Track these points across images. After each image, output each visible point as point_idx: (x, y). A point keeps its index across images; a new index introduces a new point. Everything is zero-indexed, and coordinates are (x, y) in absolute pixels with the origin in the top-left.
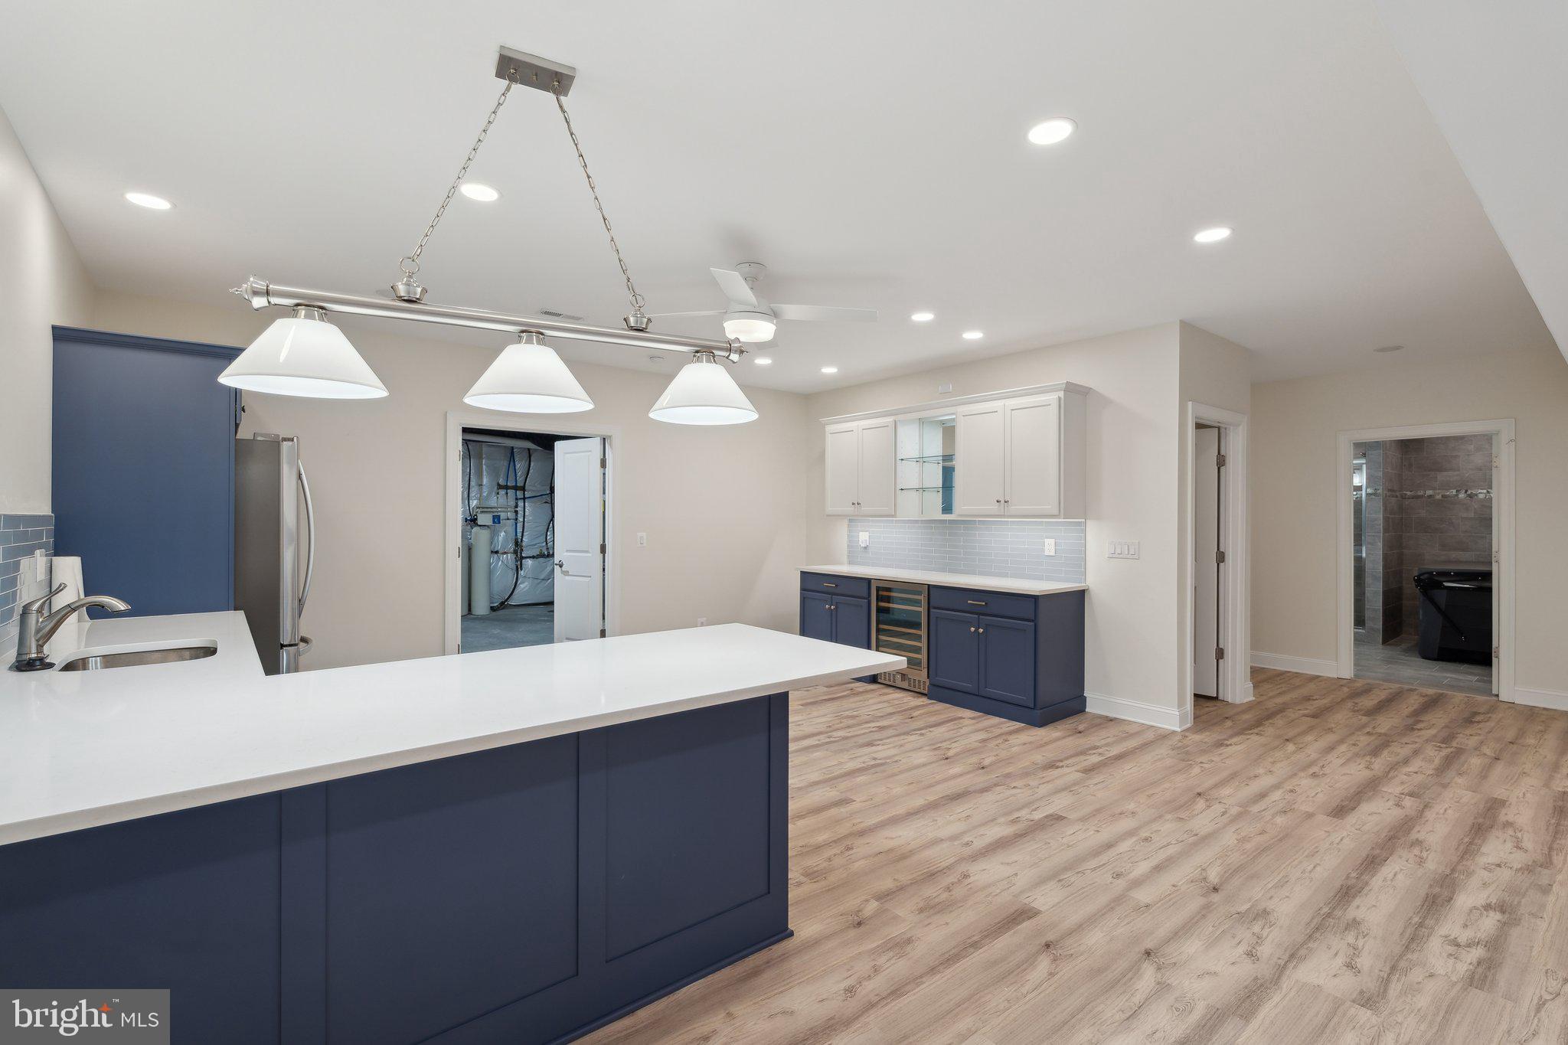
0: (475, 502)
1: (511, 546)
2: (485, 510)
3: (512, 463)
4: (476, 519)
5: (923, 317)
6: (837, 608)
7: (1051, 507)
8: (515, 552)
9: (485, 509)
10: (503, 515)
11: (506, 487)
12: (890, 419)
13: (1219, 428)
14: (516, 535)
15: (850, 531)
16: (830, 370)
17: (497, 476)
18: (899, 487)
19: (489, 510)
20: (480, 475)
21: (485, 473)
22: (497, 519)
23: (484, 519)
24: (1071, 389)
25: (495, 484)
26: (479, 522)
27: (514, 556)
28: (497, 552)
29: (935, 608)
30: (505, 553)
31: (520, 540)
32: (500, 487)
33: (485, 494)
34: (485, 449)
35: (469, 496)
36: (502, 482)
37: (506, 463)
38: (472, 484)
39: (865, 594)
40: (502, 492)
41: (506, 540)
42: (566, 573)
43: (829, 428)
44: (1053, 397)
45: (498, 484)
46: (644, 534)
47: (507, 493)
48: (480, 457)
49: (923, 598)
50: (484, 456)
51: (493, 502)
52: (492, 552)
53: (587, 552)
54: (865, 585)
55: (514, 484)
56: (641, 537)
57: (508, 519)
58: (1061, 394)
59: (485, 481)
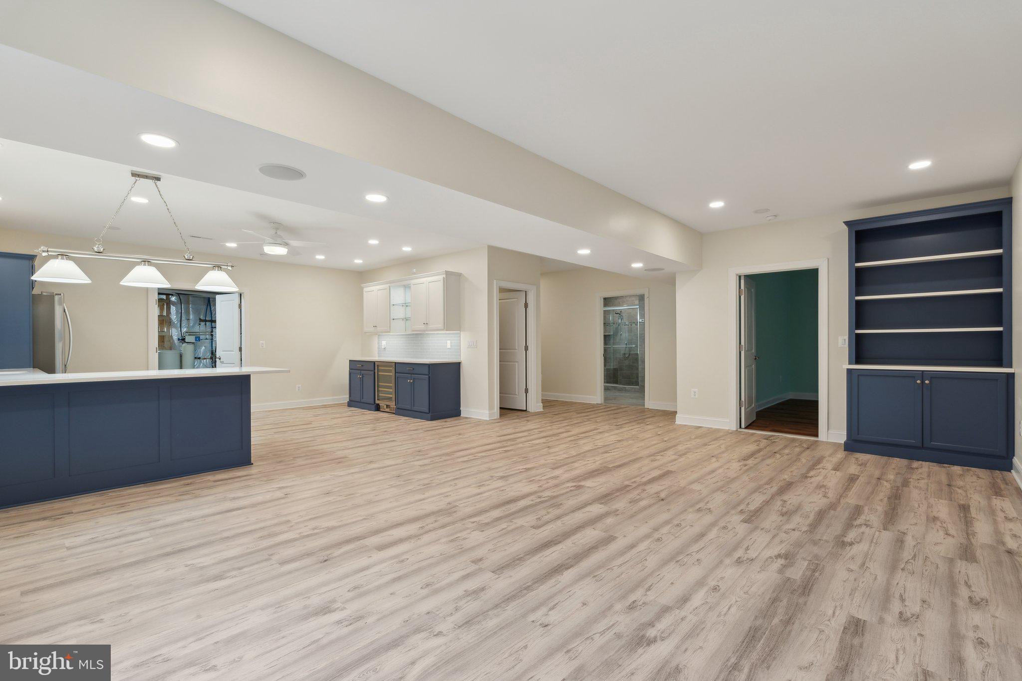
0: (185, 330)
1: (209, 355)
2: (192, 334)
3: (209, 307)
4: (185, 339)
5: (373, 242)
6: (363, 376)
7: (441, 326)
8: (211, 358)
9: (190, 333)
10: (202, 337)
11: (205, 321)
12: (387, 286)
13: (526, 291)
14: (212, 348)
15: (379, 341)
16: (358, 261)
17: (199, 314)
18: (392, 318)
19: (194, 334)
20: (188, 313)
21: (191, 313)
22: (198, 339)
23: (189, 339)
24: (448, 274)
25: (198, 318)
26: (186, 341)
27: (211, 361)
28: (199, 358)
29: (397, 373)
30: (205, 359)
31: (214, 351)
32: (201, 320)
33: (191, 325)
34: (191, 298)
35: (181, 325)
36: (202, 317)
37: (205, 307)
38: (183, 319)
39: (373, 369)
40: (203, 324)
41: (205, 351)
42: (222, 362)
43: (365, 289)
44: (441, 277)
45: (200, 319)
46: (264, 342)
47: (206, 324)
48: (188, 303)
49: (393, 369)
50: (190, 302)
51: (197, 329)
52: (196, 358)
53: (233, 351)
54: (373, 364)
55: (210, 319)
56: (262, 343)
57: (207, 339)
58: (444, 276)
59: (191, 317)
